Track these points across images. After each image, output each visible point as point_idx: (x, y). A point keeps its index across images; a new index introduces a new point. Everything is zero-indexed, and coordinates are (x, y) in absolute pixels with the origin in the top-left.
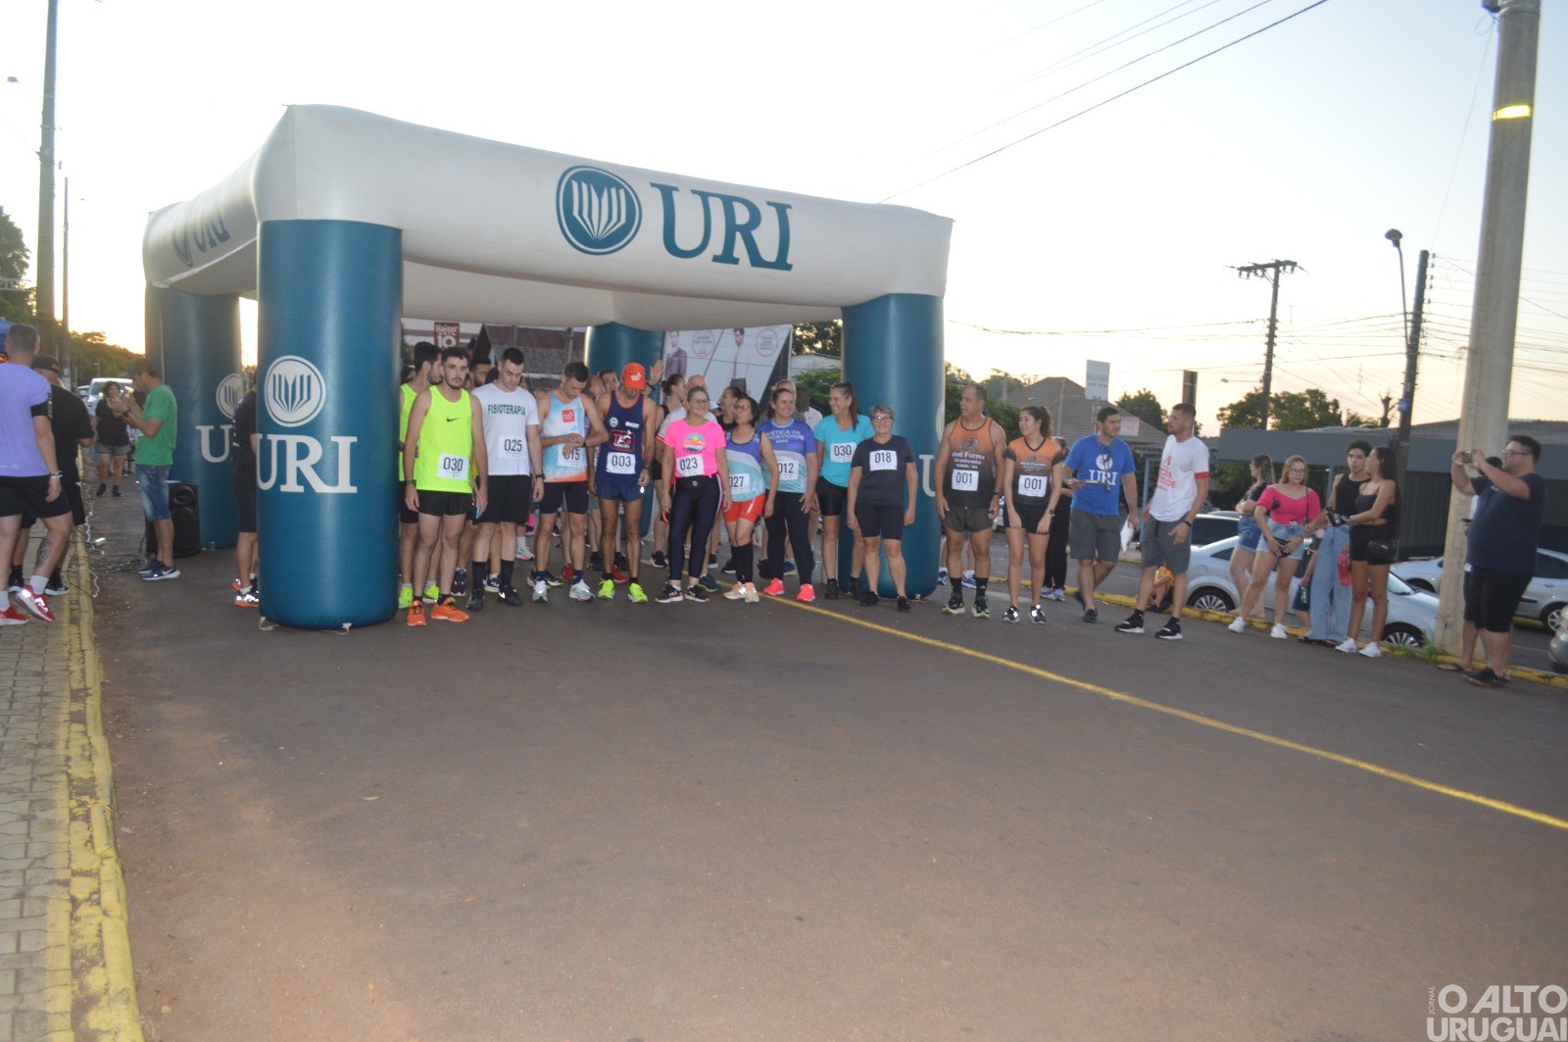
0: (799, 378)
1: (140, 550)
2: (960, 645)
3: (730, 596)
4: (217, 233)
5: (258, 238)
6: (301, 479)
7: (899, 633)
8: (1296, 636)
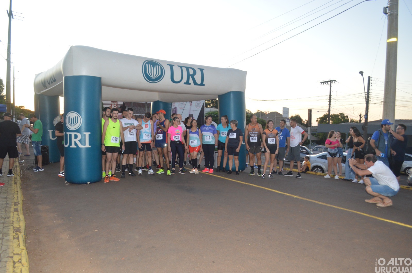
0: (207, 114)
1: (33, 163)
2: (253, 184)
3: (191, 172)
4: (53, 80)
5: (63, 81)
6: (76, 144)
7: (236, 181)
8: (341, 178)
